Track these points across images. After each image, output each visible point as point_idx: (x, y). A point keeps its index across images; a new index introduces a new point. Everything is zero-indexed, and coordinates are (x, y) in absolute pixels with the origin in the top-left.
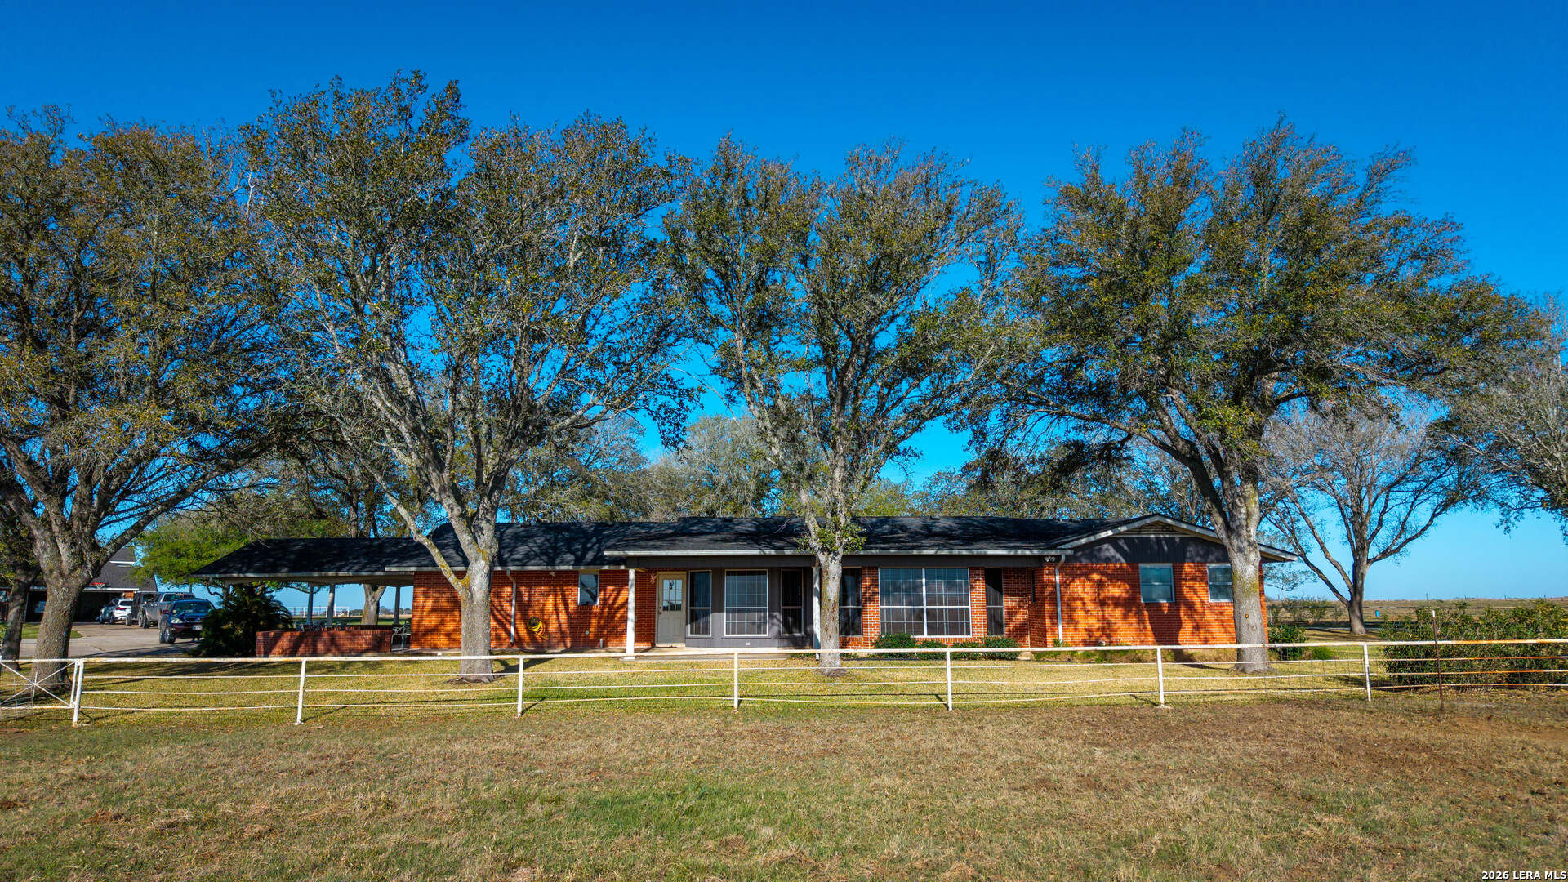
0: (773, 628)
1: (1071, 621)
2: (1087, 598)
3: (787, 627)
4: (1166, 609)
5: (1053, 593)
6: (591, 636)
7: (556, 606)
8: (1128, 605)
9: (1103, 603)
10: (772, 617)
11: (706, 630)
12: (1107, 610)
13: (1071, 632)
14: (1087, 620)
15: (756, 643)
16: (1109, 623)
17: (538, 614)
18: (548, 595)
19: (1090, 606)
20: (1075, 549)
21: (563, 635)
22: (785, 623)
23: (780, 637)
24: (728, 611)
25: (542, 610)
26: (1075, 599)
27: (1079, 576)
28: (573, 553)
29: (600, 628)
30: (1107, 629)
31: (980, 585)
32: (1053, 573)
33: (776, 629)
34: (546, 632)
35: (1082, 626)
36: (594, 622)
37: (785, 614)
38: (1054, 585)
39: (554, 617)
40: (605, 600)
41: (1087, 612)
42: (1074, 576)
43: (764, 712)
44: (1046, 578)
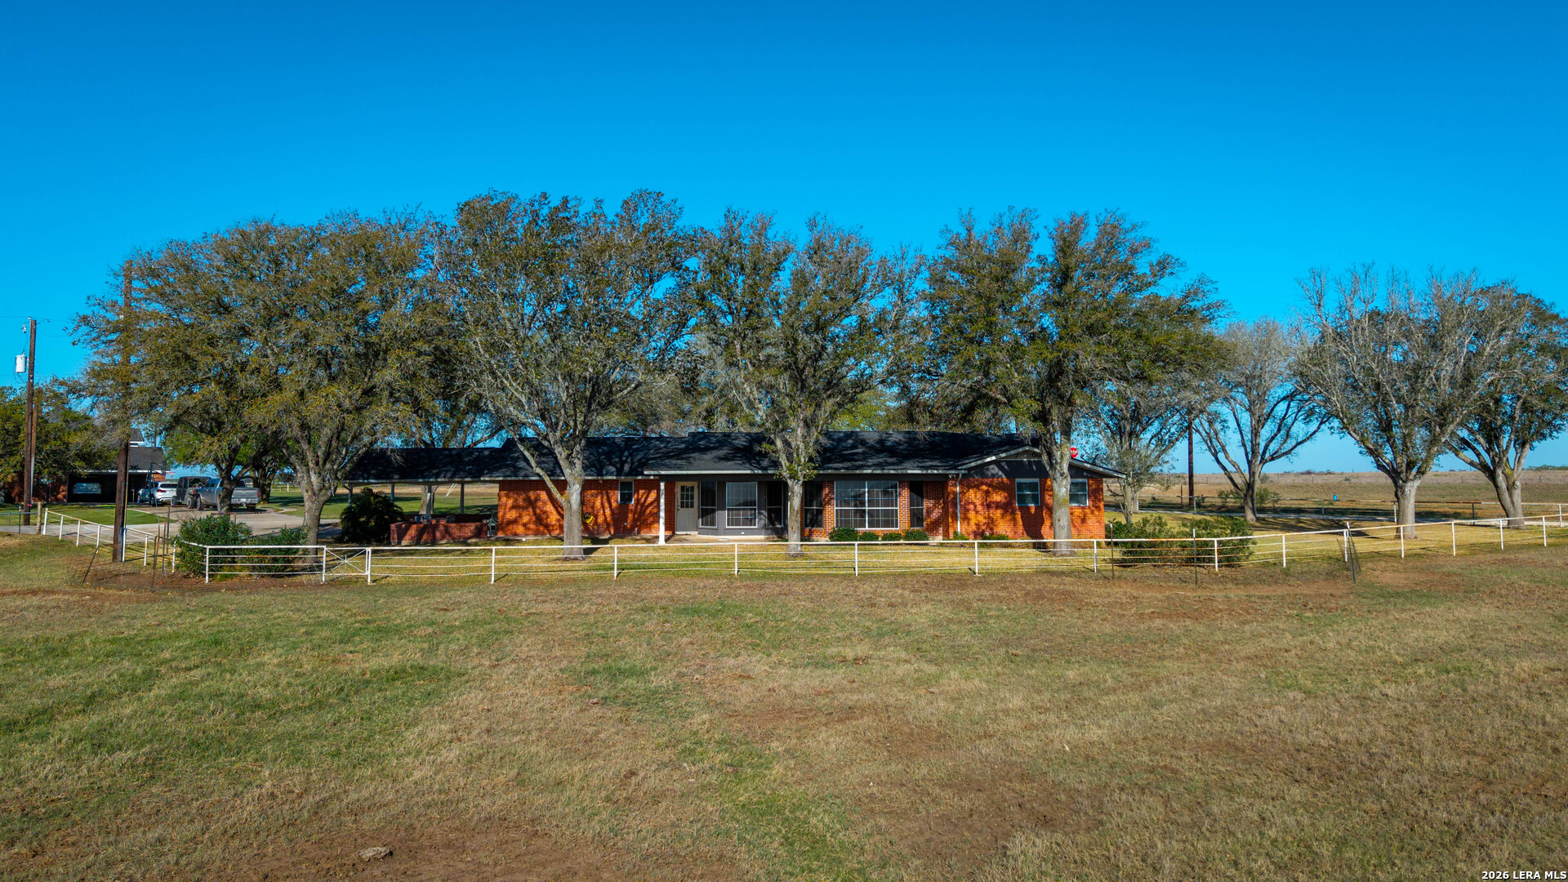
0: (761, 520)
1: (966, 519)
2: (978, 502)
3: (771, 521)
4: (1033, 511)
5: (955, 498)
6: (628, 526)
7: (602, 504)
8: (1006, 507)
9: (989, 506)
10: (760, 514)
11: (713, 524)
12: (991, 511)
13: (965, 526)
14: (977, 518)
15: (748, 532)
16: (992, 520)
17: (590, 510)
18: (597, 496)
19: (979, 508)
20: (969, 469)
21: (608, 525)
22: (770, 518)
23: (765, 527)
24: (728, 510)
25: (593, 507)
26: (969, 503)
27: (973, 487)
28: (614, 465)
29: (635, 521)
30: (991, 522)
31: (906, 493)
32: (955, 486)
33: (763, 522)
34: (596, 523)
35: (973, 522)
36: (630, 516)
37: (770, 512)
38: (955, 494)
39: (602, 512)
40: (638, 500)
41: (977, 512)
42: (969, 487)
43: (753, 576)
44: (950, 489)
